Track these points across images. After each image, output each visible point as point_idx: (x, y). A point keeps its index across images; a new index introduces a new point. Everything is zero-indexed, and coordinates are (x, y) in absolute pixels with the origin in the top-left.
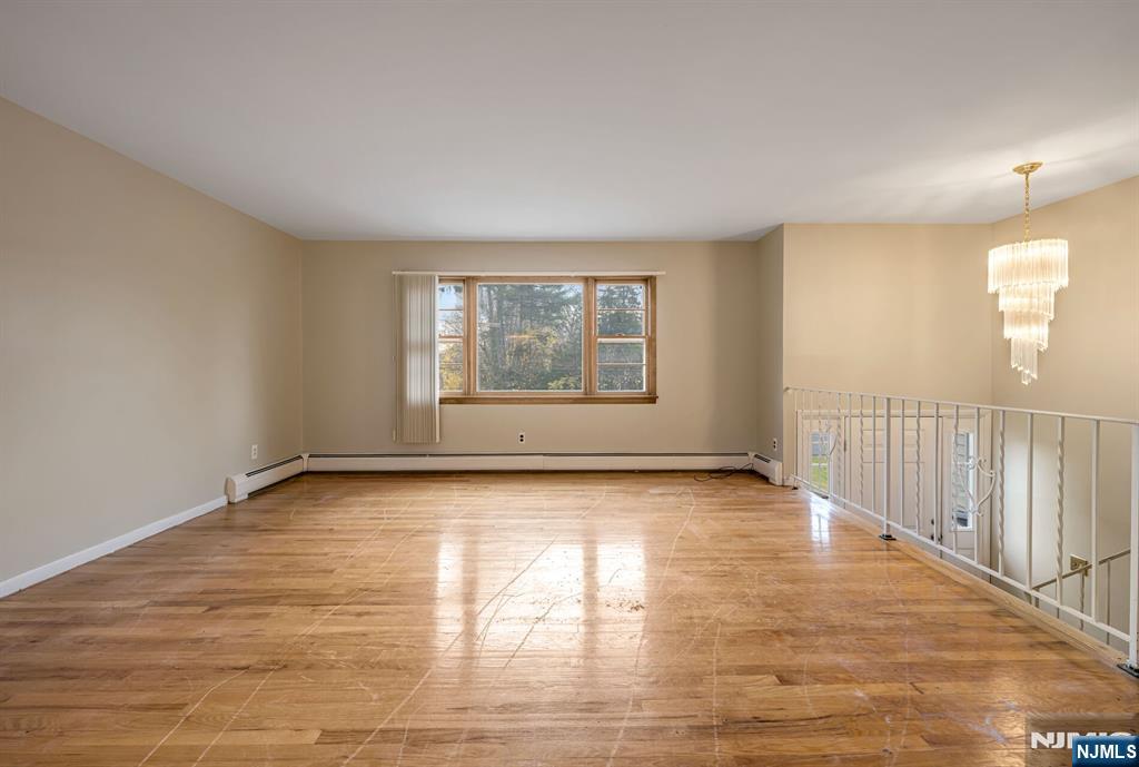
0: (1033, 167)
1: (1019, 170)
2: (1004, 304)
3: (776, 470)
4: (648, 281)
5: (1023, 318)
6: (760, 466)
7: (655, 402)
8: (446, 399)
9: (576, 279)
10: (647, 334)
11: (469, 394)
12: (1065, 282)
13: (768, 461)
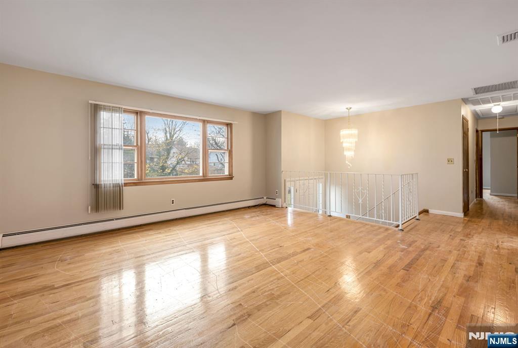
0: (350, 108)
1: (347, 108)
2: (345, 145)
3: (279, 202)
4: (229, 125)
5: (349, 149)
6: (270, 202)
7: (232, 179)
8: (127, 183)
9: (200, 120)
10: (228, 149)
11: (141, 179)
12: (357, 140)
13: (275, 199)
